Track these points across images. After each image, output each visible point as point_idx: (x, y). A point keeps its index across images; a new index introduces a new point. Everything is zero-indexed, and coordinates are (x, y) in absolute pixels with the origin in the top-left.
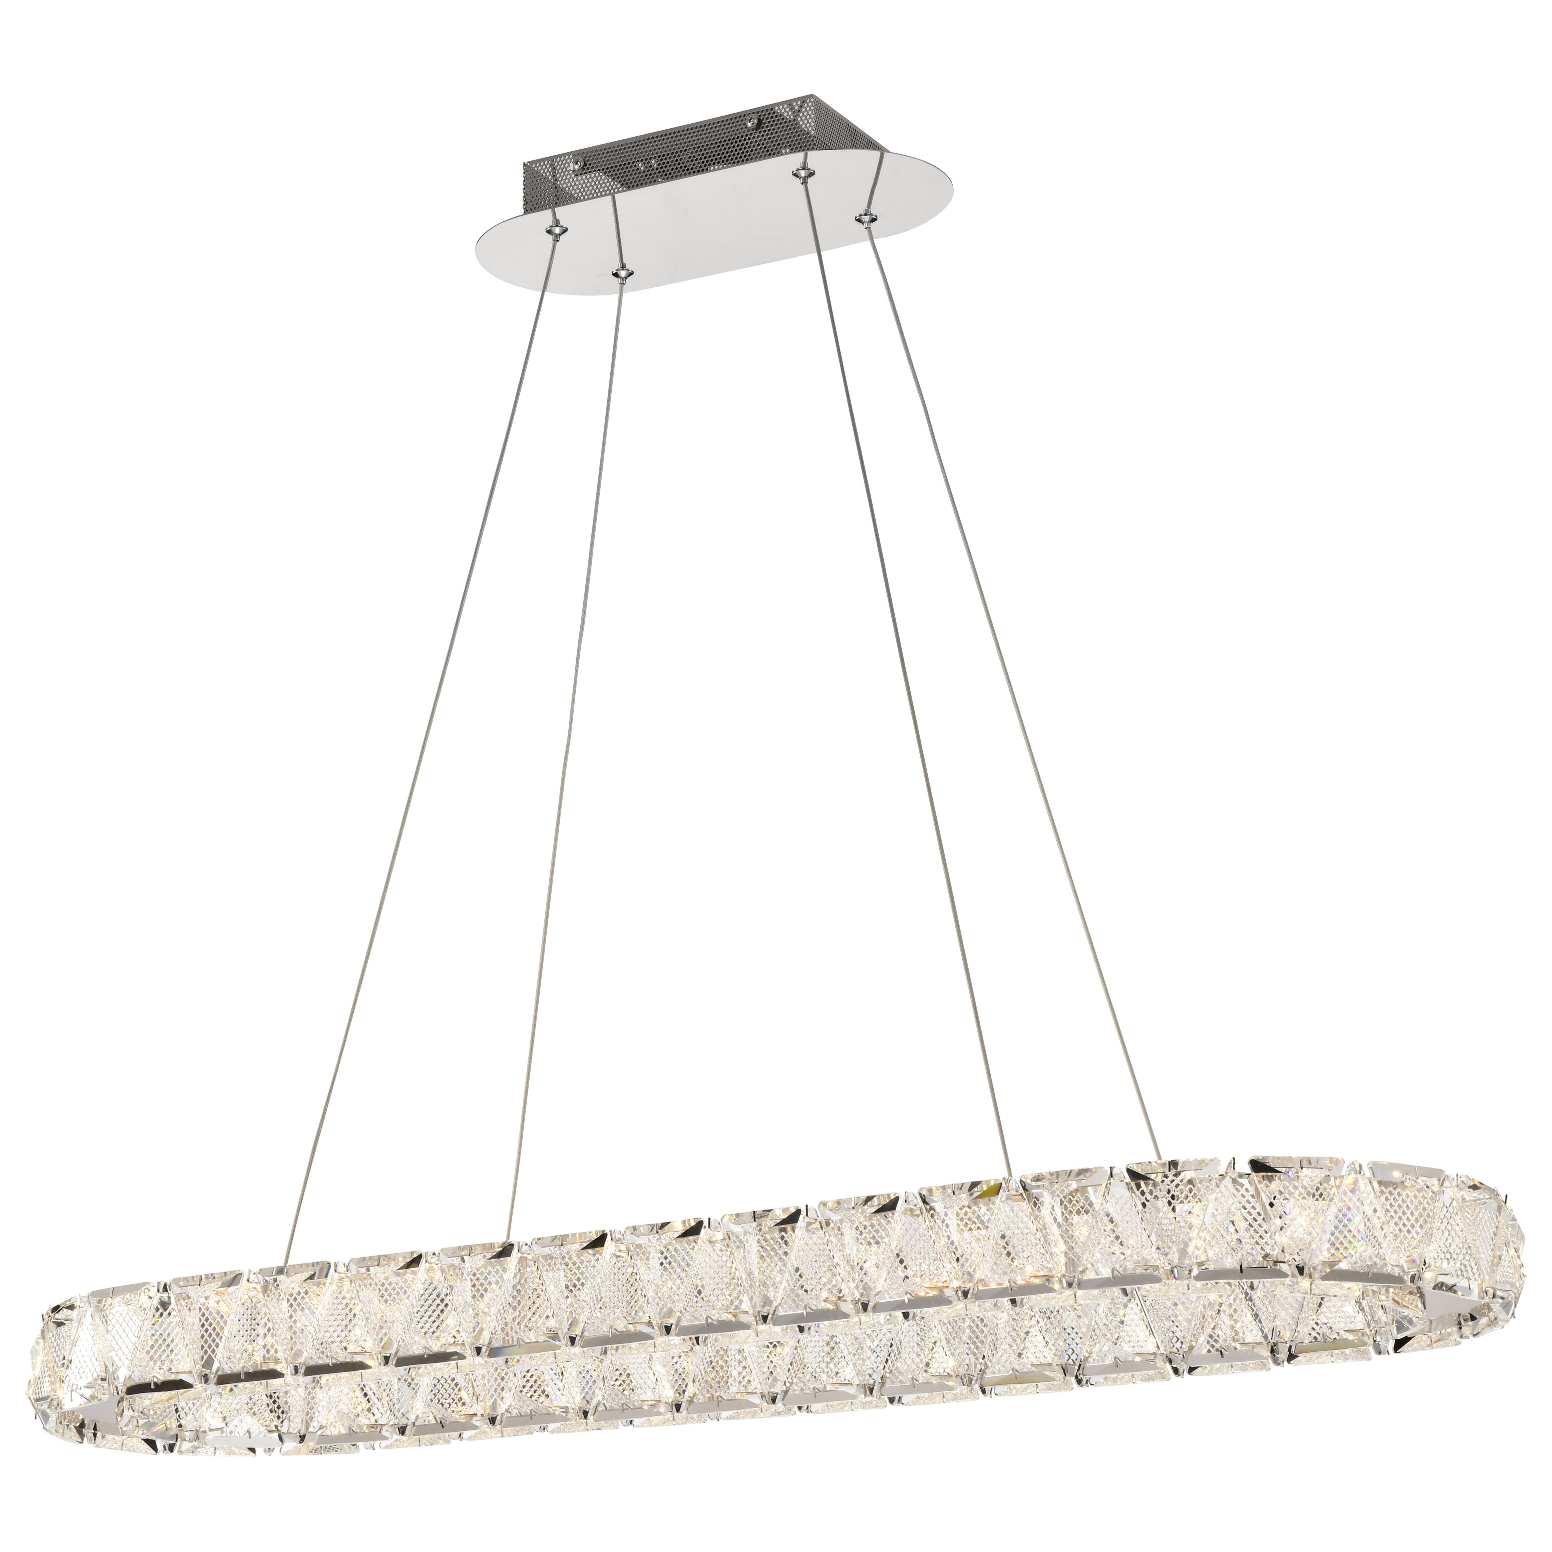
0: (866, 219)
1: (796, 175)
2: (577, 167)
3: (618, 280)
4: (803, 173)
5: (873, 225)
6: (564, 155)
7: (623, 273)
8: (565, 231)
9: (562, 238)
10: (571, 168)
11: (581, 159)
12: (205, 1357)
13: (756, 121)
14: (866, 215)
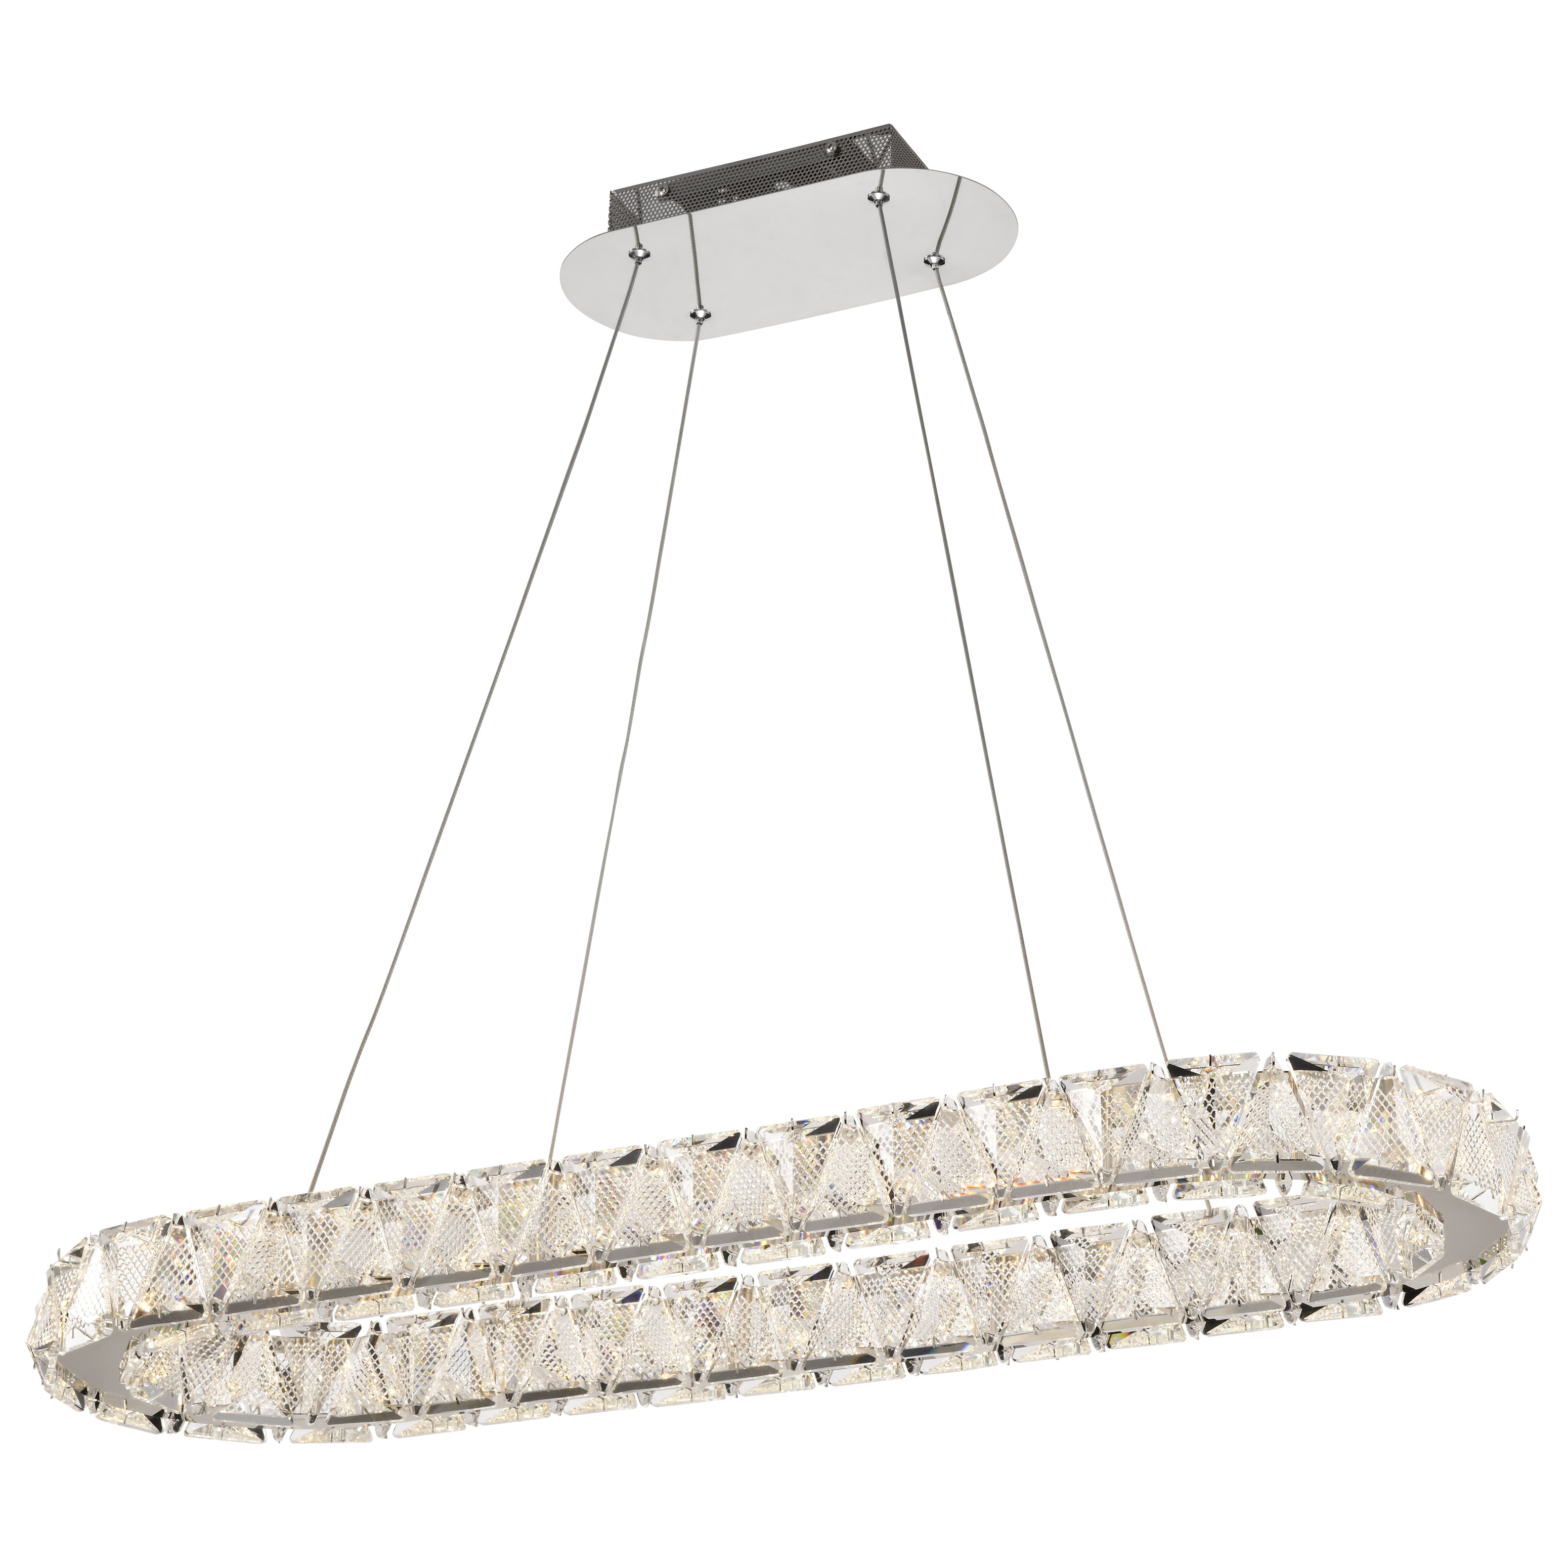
0: (934, 260)
1: (870, 199)
2: (661, 194)
3: (695, 321)
4: (879, 196)
5: (941, 268)
6: (650, 183)
7: (701, 314)
8: (647, 255)
9: (644, 262)
10: (656, 194)
11: (666, 187)
12: (217, 1287)
13: (835, 148)
14: (934, 255)
